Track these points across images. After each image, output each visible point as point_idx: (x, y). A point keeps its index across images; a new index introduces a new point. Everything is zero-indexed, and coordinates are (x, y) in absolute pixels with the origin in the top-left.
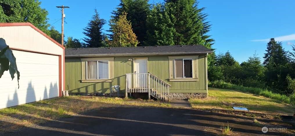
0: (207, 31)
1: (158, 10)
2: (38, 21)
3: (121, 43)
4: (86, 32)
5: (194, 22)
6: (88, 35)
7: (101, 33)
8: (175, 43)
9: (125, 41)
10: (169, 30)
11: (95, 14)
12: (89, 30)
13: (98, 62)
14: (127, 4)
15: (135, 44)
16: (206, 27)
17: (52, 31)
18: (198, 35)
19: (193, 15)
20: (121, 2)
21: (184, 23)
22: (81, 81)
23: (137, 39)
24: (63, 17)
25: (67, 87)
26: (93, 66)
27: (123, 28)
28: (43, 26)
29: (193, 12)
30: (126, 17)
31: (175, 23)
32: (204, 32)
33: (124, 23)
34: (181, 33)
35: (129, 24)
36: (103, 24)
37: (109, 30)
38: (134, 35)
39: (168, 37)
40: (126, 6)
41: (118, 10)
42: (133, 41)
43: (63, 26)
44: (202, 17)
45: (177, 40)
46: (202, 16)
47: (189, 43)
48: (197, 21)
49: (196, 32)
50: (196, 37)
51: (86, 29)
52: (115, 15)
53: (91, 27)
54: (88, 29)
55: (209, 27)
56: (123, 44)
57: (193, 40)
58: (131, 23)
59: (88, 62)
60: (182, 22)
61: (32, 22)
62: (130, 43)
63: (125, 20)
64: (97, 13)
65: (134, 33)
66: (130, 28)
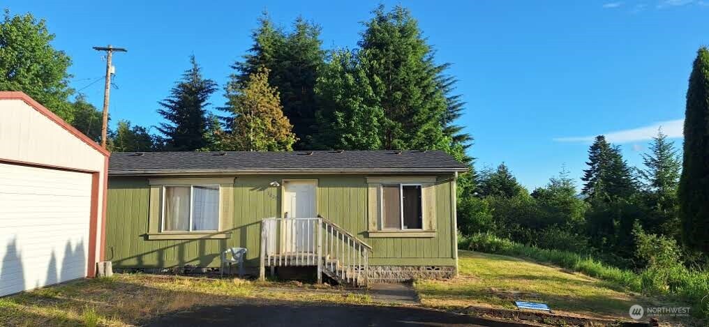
0: (454, 116)
1: (343, 65)
2: (44, 82)
3: (252, 138)
4: (166, 110)
5: (427, 95)
6: (170, 117)
7: (203, 112)
8: (383, 141)
9: (262, 134)
10: (370, 112)
11: (191, 67)
12: (174, 104)
13: (192, 188)
14: (270, 47)
15: (287, 143)
16: (454, 108)
17: (78, 105)
18: (436, 125)
19: (423, 79)
20: (255, 43)
21: (404, 97)
22: (146, 237)
23: (293, 131)
24: (109, 74)
25: (109, 252)
26: (178, 199)
27: (259, 105)
28: (56, 93)
29: (424, 74)
30: (266, 80)
31: (382, 96)
32: (449, 119)
33: (263, 93)
34: (397, 119)
35: (274, 94)
36: (211, 91)
37: (223, 106)
38: (286, 122)
39: (367, 129)
40: (267, 52)
41: (248, 61)
42: (283, 136)
43: (108, 95)
44: (444, 85)
45: (388, 136)
46: (443, 81)
47: (414, 142)
48: (433, 93)
49: (429, 118)
50: (430, 130)
51: (166, 102)
52: (239, 73)
53: (179, 97)
54: (172, 102)
55: (459, 108)
56: (258, 144)
57: (424, 136)
58: (279, 93)
59: (168, 188)
60: (398, 95)
61: (27, 83)
62: (275, 140)
63: (265, 85)
64: (196, 65)
65: (286, 118)
66: (277, 105)
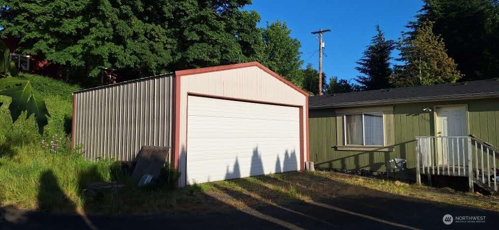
3: (421, 78)
4: (361, 66)
6: (364, 71)
7: (388, 64)
9: (428, 75)
11: (377, 33)
12: (366, 62)
13: (363, 116)
15: (452, 79)
17: (308, 71)
20: (425, 4)
22: (335, 148)
23: (458, 69)
24: (321, 48)
26: (355, 124)
27: (426, 51)
30: (431, 30)
33: (429, 41)
35: (439, 41)
36: (392, 48)
37: (399, 57)
38: (451, 61)
40: (436, 9)
41: (419, 20)
42: (448, 74)
43: (321, 61)
51: (361, 61)
52: (412, 30)
53: (369, 57)
54: (365, 60)
56: (426, 82)
58: (443, 39)
59: (347, 116)
61: (279, 60)
62: (442, 78)
63: (430, 35)
64: (380, 32)
65: (451, 59)
66: (442, 49)
